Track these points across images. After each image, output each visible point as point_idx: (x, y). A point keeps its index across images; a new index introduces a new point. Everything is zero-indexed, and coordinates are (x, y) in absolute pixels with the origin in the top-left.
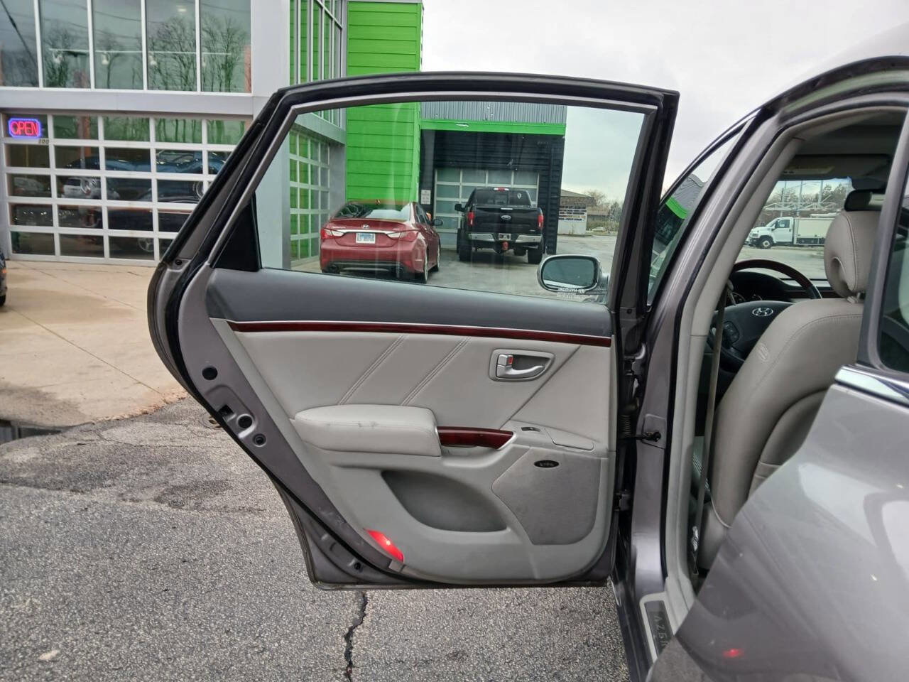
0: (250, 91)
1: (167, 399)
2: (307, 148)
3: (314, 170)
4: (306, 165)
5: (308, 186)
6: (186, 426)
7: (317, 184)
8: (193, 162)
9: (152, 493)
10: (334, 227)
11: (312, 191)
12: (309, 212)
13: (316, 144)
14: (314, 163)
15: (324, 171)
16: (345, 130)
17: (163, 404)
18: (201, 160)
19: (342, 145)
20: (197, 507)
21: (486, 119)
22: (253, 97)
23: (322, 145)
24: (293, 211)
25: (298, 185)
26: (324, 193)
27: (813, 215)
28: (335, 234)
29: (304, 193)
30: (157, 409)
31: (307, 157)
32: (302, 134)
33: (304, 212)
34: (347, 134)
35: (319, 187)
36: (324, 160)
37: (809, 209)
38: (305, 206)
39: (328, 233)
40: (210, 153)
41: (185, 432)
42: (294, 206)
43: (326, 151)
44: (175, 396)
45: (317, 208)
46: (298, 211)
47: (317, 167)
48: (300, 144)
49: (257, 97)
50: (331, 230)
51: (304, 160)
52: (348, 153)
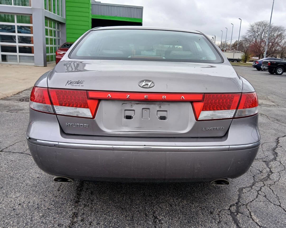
0: (31, 6)
1: (8, 96)
2: (52, 25)
3: (55, 32)
4: (52, 30)
5: (53, 37)
6: (13, 101)
7: (56, 37)
8: (12, 28)
9: (6, 111)
10: (60, 51)
11: (54, 39)
12: (53, 46)
13: (55, 23)
14: (55, 30)
15: (58, 32)
16: (65, 18)
17: (6, 97)
18: (15, 28)
19: (65, 24)
20: (17, 113)
21: (116, 16)
22: (32, 8)
23: (57, 24)
24: (47, 46)
25: (49, 37)
26: (59, 40)
27: (227, 51)
28: (60, 53)
29: (51, 40)
30: (5, 98)
31: (52, 27)
32: (49, 20)
33: (51, 46)
34: (66, 20)
35: (57, 38)
36: (58, 28)
37: (226, 49)
38: (52, 44)
39: (58, 53)
40: (18, 26)
41: (13, 102)
42: (47, 44)
43: (59, 25)
44: (10, 95)
45: (56, 45)
46: (49, 46)
47: (56, 31)
48: (49, 23)
49: (33, 8)
50: (59, 52)
51: (51, 29)
52: (67, 26)
